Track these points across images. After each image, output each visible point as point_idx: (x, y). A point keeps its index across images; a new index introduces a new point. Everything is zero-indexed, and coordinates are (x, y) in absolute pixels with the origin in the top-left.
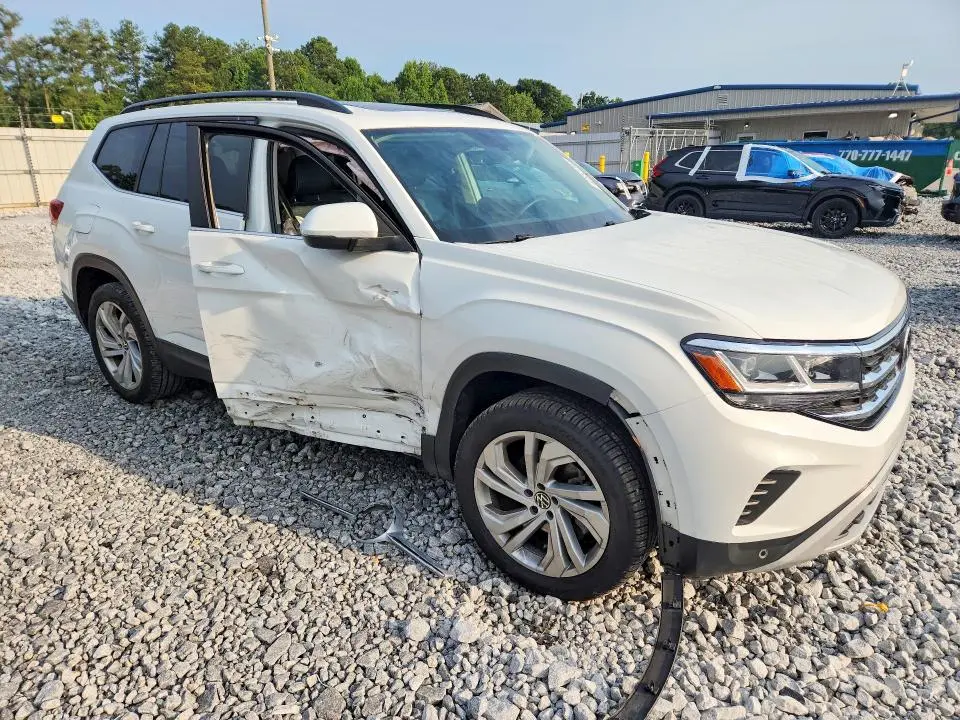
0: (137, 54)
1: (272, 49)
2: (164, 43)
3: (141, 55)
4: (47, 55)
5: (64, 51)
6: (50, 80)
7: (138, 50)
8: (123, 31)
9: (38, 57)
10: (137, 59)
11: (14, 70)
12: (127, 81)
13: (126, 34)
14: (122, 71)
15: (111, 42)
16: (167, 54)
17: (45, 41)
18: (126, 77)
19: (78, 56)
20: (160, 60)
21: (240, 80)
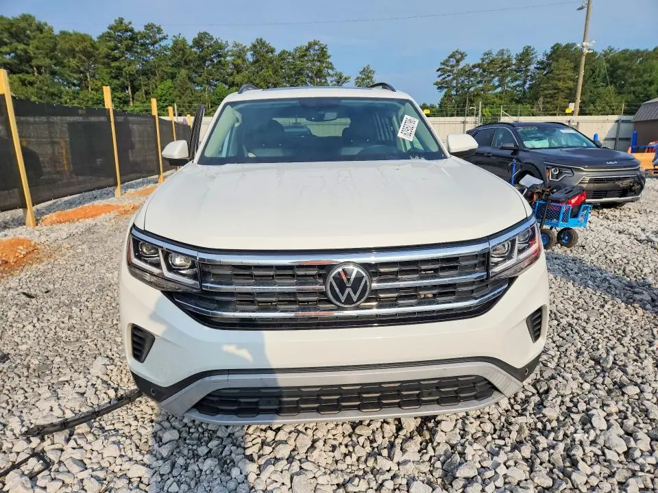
0: (529, 67)
1: (586, 51)
2: (549, 57)
3: (532, 67)
4: (474, 74)
5: (484, 71)
6: (472, 89)
7: (530, 64)
8: (523, 53)
9: (469, 76)
10: (527, 70)
11: (455, 85)
12: (518, 85)
13: (526, 55)
14: (516, 80)
15: (514, 62)
16: (549, 65)
17: (474, 67)
18: (518, 82)
19: (491, 73)
20: (544, 69)
21: (598, 76)
